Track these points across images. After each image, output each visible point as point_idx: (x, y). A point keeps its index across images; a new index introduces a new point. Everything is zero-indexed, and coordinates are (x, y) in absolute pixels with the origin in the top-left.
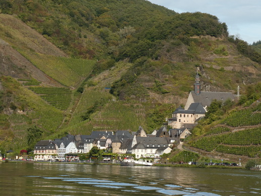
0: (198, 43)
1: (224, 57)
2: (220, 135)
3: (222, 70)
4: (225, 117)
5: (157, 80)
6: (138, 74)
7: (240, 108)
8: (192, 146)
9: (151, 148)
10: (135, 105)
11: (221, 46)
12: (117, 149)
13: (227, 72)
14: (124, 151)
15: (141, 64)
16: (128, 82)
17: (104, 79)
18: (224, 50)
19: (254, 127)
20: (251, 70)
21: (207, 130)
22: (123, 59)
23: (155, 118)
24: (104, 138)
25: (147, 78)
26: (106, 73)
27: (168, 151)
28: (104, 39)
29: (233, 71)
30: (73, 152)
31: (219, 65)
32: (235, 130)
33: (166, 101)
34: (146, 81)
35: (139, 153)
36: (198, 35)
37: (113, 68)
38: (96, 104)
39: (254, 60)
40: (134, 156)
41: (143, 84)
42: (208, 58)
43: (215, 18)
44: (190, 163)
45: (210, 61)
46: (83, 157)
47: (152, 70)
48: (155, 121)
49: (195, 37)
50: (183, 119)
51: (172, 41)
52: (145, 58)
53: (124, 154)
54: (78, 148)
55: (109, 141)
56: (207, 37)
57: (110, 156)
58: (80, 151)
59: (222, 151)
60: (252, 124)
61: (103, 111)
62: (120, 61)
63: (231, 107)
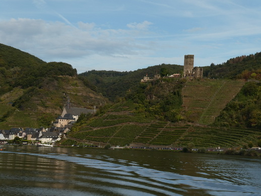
0: (63, 80)
1: (77, 88)
2: (87, 131)
3: (76, 95)
4: (88, 122)
5: (42, 100)
6: (32, 96)
7: (97, 118)
8: (72, 137)
9: (49, 137)
10: (31, 114)
11: (75, 82)
12: (30, 138)
13: (79, 96)
14: (35, 139)
15: (32, 90)
16: (26, 101)
17: (7, 98)
18: (76, 84)
19: (105, 128)
20: (91, 95)
21: (79, 129)
22: (17, 87)
23: (42, 121)
24: (21, 132)
25: (37, 98)
26: (8, 94)
27: (59, 139)
28: (3, 74)
29: (82, 96)
30: (2, 139)
31: (74, 92)
32: (95, 129)
33: (48, 112)
34: (36, 100)
35: (43, 140)
36: (62, 75)
37: (12, 91)
38: (8, 112)
39: (92, 90)
40: (41, 141)
41: (34, 102)
42: (68, 88)
43: (70, 66)
44: (73, 146)
45: (70, 89)
46: (10, 142)
47: (39, 94)
48: (42, 123)
49: (61, 76)
50: (62, 122)
51: (49, 78)
52: (34, 87)
53: (35, 141)
54: (5, 137)
55: (24, 134)
56: (67, 76)
57: (27, 142)
58: (6, 139)
59: (89, 140)
60: (104, 126)
61: (13, 117)
62: (15, 88)
63: (91, 117)
